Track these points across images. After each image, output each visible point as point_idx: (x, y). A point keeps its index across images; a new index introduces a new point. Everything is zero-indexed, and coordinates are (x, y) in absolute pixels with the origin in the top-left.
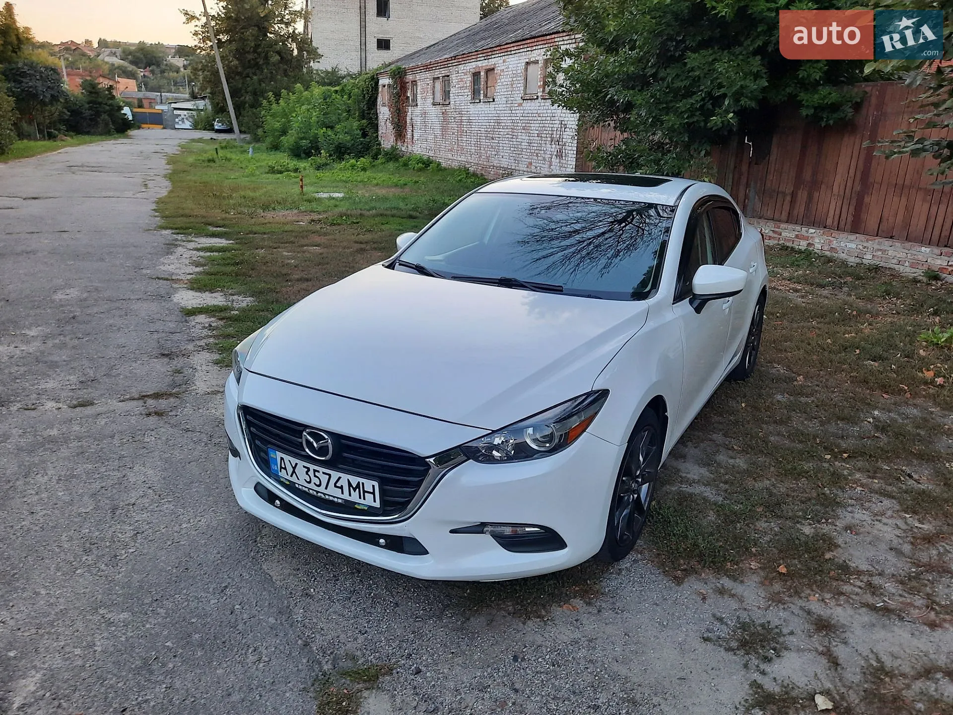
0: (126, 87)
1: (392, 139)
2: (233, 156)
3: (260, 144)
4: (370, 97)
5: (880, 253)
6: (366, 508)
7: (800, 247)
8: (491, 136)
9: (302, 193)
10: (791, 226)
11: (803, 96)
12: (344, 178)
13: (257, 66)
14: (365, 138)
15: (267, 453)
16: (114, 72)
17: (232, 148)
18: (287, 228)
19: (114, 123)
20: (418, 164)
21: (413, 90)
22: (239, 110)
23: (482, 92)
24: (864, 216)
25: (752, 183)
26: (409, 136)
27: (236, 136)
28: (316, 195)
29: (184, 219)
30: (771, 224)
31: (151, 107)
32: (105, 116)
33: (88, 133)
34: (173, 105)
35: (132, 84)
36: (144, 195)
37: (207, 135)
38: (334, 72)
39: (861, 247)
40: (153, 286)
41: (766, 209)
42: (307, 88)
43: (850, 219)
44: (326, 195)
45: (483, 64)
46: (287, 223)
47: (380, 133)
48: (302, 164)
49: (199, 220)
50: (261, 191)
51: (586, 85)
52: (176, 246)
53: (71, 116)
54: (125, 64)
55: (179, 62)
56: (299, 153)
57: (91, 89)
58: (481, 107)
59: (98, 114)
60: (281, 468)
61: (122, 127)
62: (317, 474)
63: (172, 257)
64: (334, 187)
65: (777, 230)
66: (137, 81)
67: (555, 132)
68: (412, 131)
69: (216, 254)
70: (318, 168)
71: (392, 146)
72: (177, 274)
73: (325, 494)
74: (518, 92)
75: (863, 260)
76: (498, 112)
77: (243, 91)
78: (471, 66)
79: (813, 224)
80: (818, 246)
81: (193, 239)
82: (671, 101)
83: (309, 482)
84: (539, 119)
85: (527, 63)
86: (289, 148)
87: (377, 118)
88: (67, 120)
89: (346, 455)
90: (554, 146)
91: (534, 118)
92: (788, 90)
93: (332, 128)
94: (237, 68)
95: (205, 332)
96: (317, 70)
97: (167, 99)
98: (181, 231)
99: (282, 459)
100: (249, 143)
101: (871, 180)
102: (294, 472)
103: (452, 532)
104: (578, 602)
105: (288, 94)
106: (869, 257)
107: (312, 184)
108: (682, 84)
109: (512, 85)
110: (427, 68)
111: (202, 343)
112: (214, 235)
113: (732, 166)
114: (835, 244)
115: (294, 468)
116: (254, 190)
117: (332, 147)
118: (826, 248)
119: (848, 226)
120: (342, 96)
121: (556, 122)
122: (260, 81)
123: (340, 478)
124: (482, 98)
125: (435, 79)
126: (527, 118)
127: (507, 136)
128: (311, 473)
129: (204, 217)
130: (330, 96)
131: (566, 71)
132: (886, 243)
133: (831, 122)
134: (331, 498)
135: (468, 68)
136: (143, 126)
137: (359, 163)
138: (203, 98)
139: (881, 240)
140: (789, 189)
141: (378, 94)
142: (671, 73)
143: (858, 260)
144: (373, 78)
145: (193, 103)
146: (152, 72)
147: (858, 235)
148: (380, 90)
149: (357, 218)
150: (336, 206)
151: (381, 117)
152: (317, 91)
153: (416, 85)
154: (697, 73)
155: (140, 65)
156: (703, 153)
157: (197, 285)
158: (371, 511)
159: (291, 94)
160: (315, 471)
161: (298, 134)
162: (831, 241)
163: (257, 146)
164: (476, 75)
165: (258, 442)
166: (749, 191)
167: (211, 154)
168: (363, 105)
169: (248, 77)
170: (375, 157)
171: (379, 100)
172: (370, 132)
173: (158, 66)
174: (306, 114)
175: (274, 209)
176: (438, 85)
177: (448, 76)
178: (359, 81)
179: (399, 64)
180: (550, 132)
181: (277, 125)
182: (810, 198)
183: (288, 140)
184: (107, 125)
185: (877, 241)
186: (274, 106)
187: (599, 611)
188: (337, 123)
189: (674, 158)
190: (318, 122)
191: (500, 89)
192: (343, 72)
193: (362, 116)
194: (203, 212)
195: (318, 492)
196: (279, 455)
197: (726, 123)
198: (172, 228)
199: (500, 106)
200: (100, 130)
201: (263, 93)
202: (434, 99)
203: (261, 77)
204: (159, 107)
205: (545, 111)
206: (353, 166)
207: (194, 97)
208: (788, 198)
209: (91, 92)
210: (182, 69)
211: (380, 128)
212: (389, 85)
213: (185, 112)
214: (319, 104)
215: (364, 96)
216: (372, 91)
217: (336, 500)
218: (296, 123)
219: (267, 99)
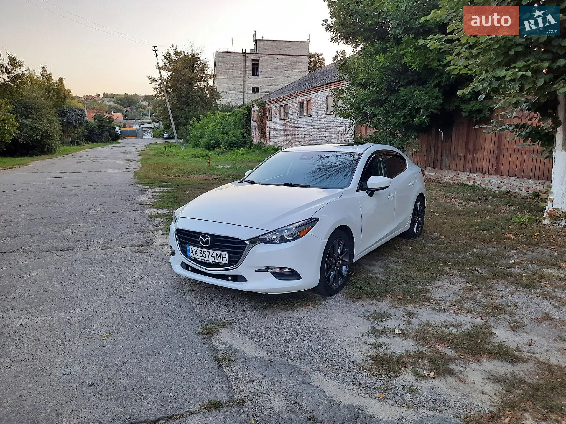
0: (118, 117)
1: (259, 138)
2: (174, 150)
3: (188, 144)
4: (247, 117)
5: (510, 185)
6: (223, 264)
7: (470, 184)
8: (310, 134)
9: (209, 166)
10: (464, 173)
11: (463, 106)
12: (232, 159)
13: (187, 103)
14: (244, 138)
15: (186, 249)
16: (111, 110)
17: (173, 146)
18: (201, 182)
19: (111, 136)
20: (272, 150)
21: (269, 112)
22: (178, 126)
23: (305, 112)
24: (500, 166)
25: (444, 152)
26: (268, 136)
27: (176, 140)
28: (217, 167)
29: (149, 179)
30: (455, 172)
31: (130, 127)
32: (106, 133)
33: (97, 142)
34: (142, 126)
35: (120, 116)
36: (128, 170)
37: (161, 141)
38: (229, 104)
39: (500, 182)
40: (135, 207)
41: (452, 165)
42: (214, 114)
43: (494, 168)
44: (221, 167)
45: (305, 98)
46: (201, 180)
47: (252, 135)
48: (210, 153)
49: (156, 180)
50: (188, 167)
51: (352, 106)
52: (145, 191)
53: (89, 133)
54: (117, 105)
55: (146, 104)
56: (209, 147)
57: (100, 119)
58: (305, 119)
59: (103, 131)
60: (191, 252)
61: (115, 138)
62: (205, 252)
63: (143, 196)
64: (226, 163)
65: (457, 175)
66: (123, 114)
67: (343, 131)
68: (269, 134)
69: (165, 194)
70: (219, 155)
71: (259, 142)
72: (146, 202)
73: (208, 261)
74: (323, 111)
75: (502, 189)
76: (313, 122)
77: (180, 117)
78: (299, 99)
79: (476, 171)
80: (479, 183)
81: (154, 188)
82: (395, 112)
83: (202, 257)
84: (335, 124)
85: (328, 96)
86: (204, 145)
87: (251, 128)
88: (87, 135)
89: (215, 243)
90: (342, 138)
91: (332, 124)
92: (455, 104)
93: (227, 134)
94: (177, 105)
95: (159, 224)
96: (219, 105)
97: (139, 123)
98: (148, 185)
99: (192, 249)
100: (183, 144)
101: (502, 147)
102: (196, 253)
103: (256, 271)
104: (310, 307)
105: (204, 118)
106: (504, 187)
107: (214, 162)
108: (400, 103)
109: (320, 108)
110: (277, 101)
111: (158, 228)
112: (163, 186)
113: (433, 144)
114: (487, 182)
115: (196, 252)
116: (185, 165)
117: (226, 144)
118: (483, 183)
119: (493, 171)
120: (232, 117)
121: (343, 125)
122: (189, 111)
123: (213, 253)
124: (305, 115)
125: (281, 106)
126: (328, 124)
127: (318, 134)
128: (202, 253)
129: (159, 178)
130: (226, 118)
131: (343, 100)
132: (512, 179)
133: (478, 119)
134: (210, 262)
135: (298, 100)
136: (126, 137)
137: (240, 151)
138: (158, 122)
139: (510, 178)
140: (463, 154)
141: (251, 115)
142: (392, 98)
143: (499, 189)
144: (248, 107)
145: (153, 124)
146: (131, 109)
147: (498, 176)
148: (252, 113)
149: (237, 177)
150: (226, 172)
151: (253, 127)
152: (219, 115)
153: (271, 110)
154: (405, 98)
155: (125, 106)
156: (413, 137)
157: (155, 206)
158: (225, 265)
159: (205, 117)
160: (204, 251)
161: (208, 138)
162: (484, 180)
163: (186, 145)
164: (302, 103)
165: (182, 244)
166: (443, 156)
167: (162, 149)
168: (244, 122)
169: (183, 109)
170: (249, 148)
171: (252, 118)
172: (247, 135)
173: (135, 106)
174: (213, 128)
175: (194, 174)
176: (282, 109)
177: (288, 104)
178: (242, 110)
179: (262, 99)
180: (340, 131)
181: (198, 134)
182: (473, 158)
183: (203, 141)
184: (107, 137)
185: (507, 178)
186: (196, 124)
187: (318, 309)
188: (230, 131)
189: (399, 140)
190: (219, 131)
191: (314, 110)
192: (234, 105)
193: (243, 127)
194: (158, 176)
195: (205, 260)
196: (191, 247)
197: (423, 121)
198: (143, 184)
199: (314, 118)
200: (103, 140)
201: (190, 118)
202: (280, 116)
203: (190, 109)
204: (134, 127)
205: (338, 120)
206: (237, 153)
207: (153, 121)
208: (463, 159)
209: (99, 121)
210: (147, 107)
211: (252, 133)
212: (257, 111)
213: (149, 129)
214: (220, 122)
215: (244, 116)
216: (248, 114)
217: (212, 262)
218: (208, 132)
219: (193, 120)
